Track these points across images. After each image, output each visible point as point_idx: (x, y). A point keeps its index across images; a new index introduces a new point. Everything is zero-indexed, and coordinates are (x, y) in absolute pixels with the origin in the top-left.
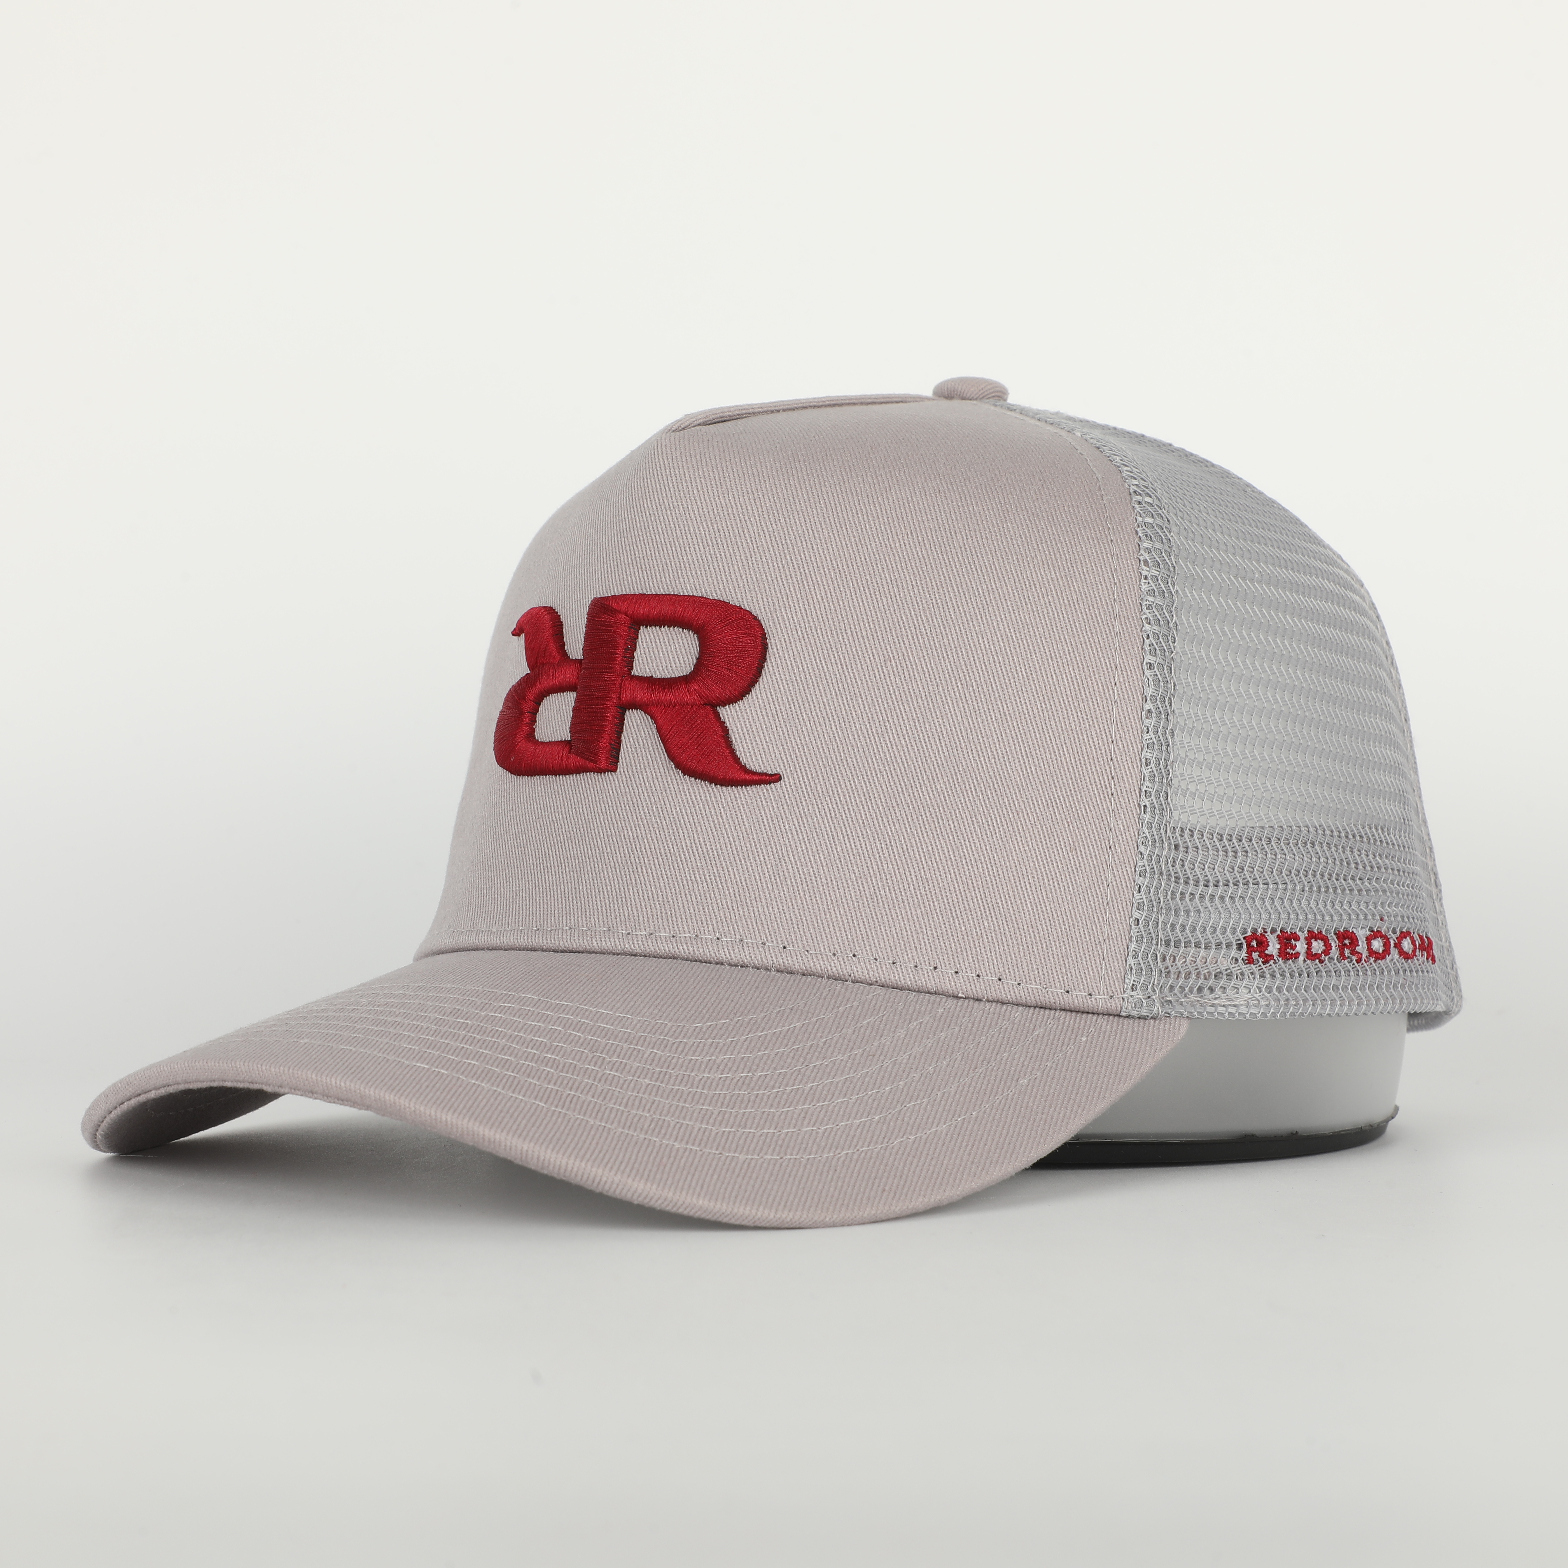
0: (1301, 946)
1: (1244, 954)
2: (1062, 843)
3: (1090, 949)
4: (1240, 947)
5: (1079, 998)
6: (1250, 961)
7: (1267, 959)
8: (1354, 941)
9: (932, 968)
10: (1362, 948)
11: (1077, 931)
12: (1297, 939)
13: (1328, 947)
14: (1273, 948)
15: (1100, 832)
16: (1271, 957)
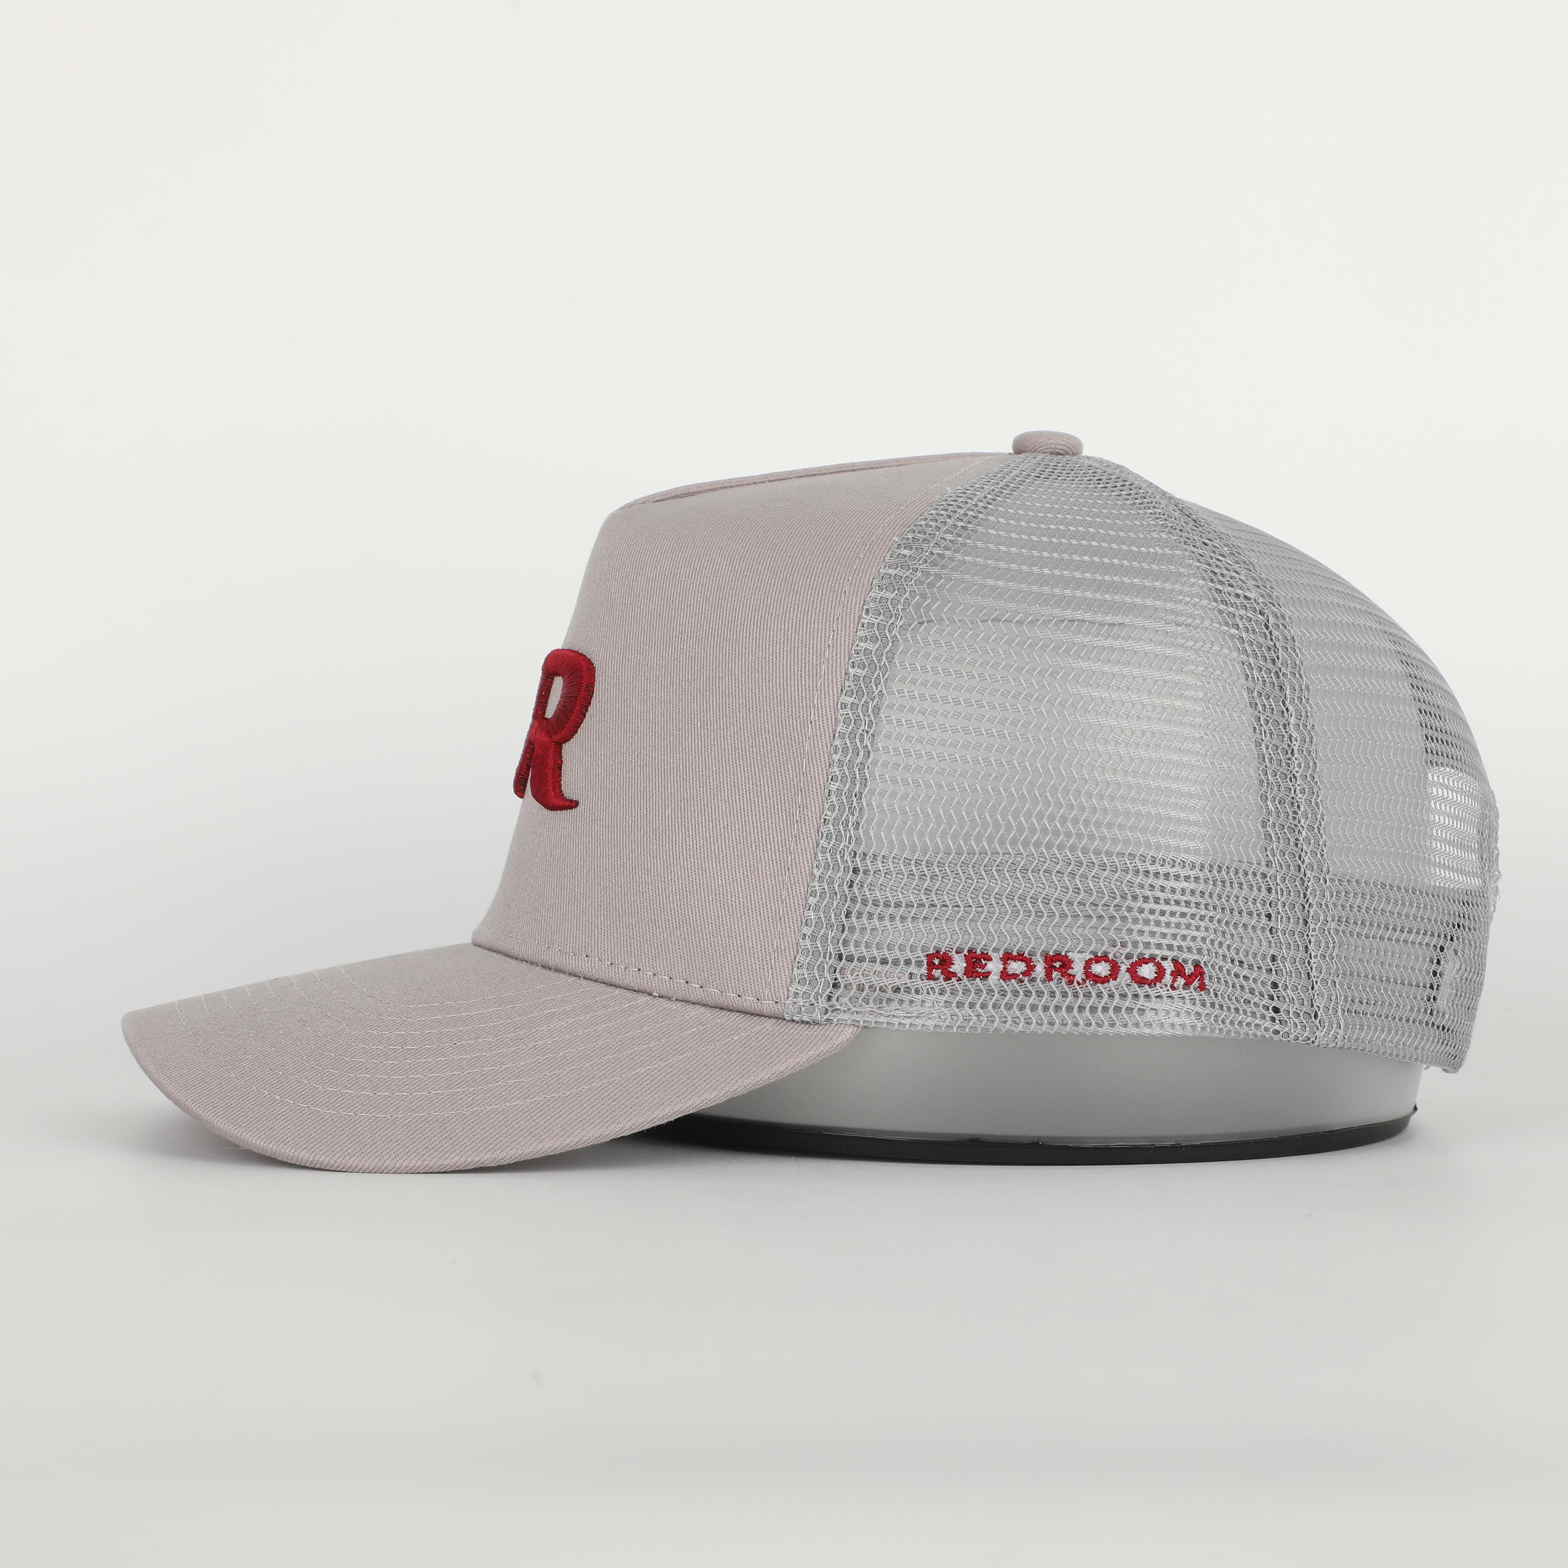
0: (994, 966)
1: (924, 970)
2: (748, 864)
3: (761, 958)
4: (919, 964)
5: (748, 1002)
6: (930, 977)
7: (949, 976)
8: (1066, 963)
9: (636, 969)
10: (1078, 969)
11: (751, 943)
12: (990, 959)
13: (1031, 968)
14: (959, 965)
15: (782, 854)
16: (954, 974)
